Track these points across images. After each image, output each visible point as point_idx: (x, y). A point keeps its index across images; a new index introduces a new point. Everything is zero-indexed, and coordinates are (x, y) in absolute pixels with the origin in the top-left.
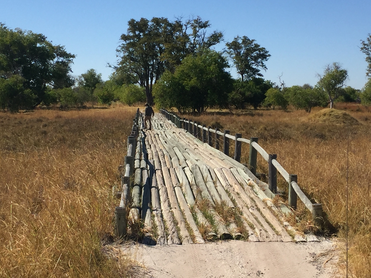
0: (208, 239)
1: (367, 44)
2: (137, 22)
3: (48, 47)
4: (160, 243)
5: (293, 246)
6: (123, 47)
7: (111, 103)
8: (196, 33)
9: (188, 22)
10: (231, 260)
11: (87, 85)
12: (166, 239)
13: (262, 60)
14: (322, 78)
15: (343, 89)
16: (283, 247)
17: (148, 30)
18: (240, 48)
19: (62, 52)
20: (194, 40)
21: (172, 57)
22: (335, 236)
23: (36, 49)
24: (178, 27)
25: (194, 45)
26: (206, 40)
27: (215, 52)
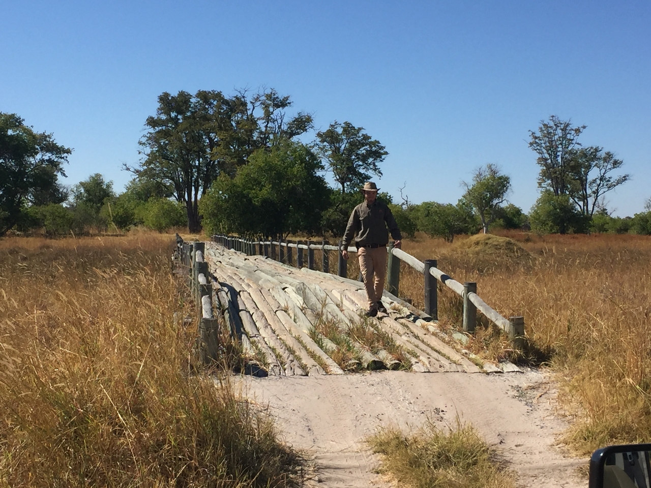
0: (349, 368)
1: (539, 137)
2: (172, 97)
3: (26, 136)
4: (274, 374)
5: (483, 378)
6: (149, 138)
7: (130, 228)
8: (269, 116)
9: (256, 98)
10: (391, 395)
11: (89, 200)
12: (281, 368)
13: (374, 160)
14: (470, 188)
15: (502, 209)
16: (469, 379)
17: (190, 111)
18: (340, 141)
19: (50, 144)
20: (266, 127)
21: (230, 153)
22: (546, 365)
23: (7, 139)
24: (240, 106)
25: (267, 135)
26: (285, 127)
27: (300, 144)
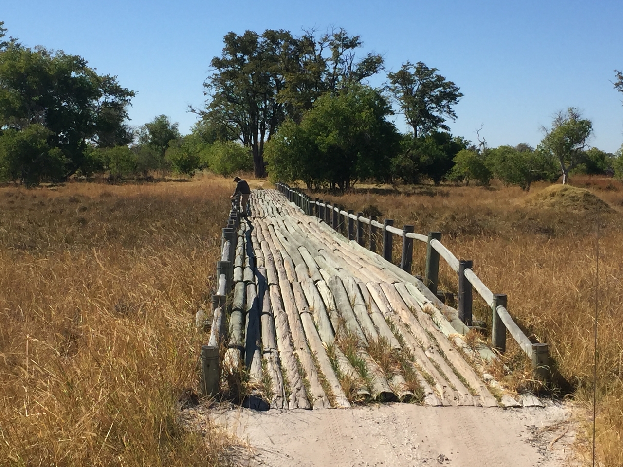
0: (357, 400)
2: (238, 37)
3: (89, 79)
4: (276, 407)
5: (499, 414)
6: (215, 80)
7: (194, 172)
8: (338, 57)
9: (324, 38)
10: (395, 436)
11: (154, 143)
12: (285, 400)
13: (448, 102)
14: (550, 132)
15: (585, 153)
16: (483, 416)
17: (257, 51)
18: (412, 82)
19: (113, 87)
20: (335, 68)
21: (297, 96)
22: (570, 397)
23: (70, 81)
24: (308, 46)
25: (335, 77)
26: (354, 69)
27: (369, 88)
